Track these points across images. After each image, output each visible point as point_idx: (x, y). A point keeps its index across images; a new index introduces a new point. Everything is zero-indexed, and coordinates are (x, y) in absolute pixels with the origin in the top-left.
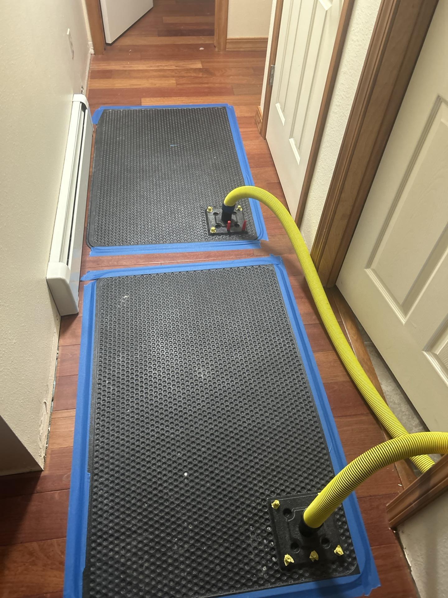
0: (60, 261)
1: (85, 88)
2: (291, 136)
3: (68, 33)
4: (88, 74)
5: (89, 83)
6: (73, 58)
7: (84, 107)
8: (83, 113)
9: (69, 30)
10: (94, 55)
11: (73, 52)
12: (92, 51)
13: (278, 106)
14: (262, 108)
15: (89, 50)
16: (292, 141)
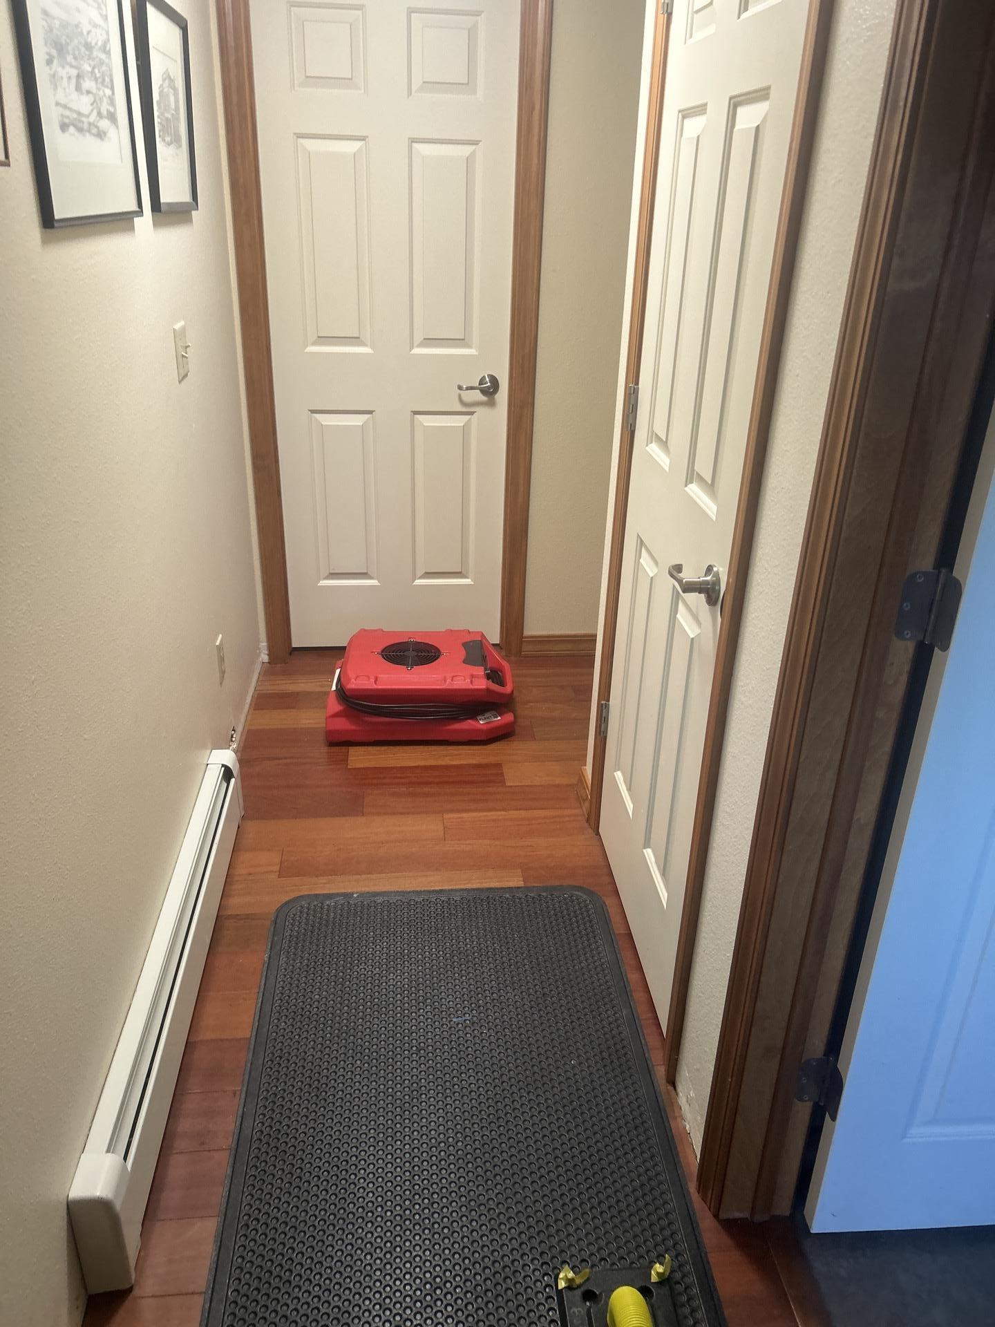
0: (108, 1151)
1: (240, 729)
2: (647, 844)
3: (218, 643)
4: (252, 700)
5: (249, 718)
6: (221, 684)
7: (228, 774)
8: (225, 785)
9: (220, 636)
10: (268, 665)
11: (223, 673)
12: (265, 658)
13: (619, 775)
14: (588, 770)
15: (259, 655)
16: (648, 853)
